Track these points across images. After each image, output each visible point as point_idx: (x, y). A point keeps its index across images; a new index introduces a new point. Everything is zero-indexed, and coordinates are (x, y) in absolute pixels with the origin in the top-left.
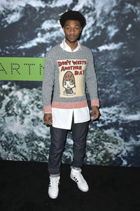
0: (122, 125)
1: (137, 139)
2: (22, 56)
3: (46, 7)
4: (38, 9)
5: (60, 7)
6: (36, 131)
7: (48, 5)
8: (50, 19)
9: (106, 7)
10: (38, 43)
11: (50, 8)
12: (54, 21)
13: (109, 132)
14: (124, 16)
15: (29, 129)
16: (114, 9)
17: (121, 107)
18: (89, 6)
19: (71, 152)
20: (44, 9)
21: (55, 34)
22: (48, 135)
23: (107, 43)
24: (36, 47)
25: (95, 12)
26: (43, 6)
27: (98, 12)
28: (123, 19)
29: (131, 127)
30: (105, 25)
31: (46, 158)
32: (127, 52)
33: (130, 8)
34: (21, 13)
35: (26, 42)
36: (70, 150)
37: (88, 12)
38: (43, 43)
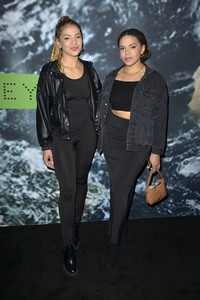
14: (101, 14)
19: (33, 209)
25: (59, 6)
28: (100, 19)
33: (110, 5)
36: (32, 206)
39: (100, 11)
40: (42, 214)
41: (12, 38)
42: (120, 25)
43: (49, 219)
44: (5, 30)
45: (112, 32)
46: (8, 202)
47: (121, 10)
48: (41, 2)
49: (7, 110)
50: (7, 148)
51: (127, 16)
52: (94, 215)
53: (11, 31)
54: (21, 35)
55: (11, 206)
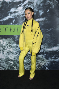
0: (46, 53)
1: (52, 59)
2: (2, 24)
3: (12, 2)
4: (8, 3)
5: (18, 2)
6: (9, 57)
7: (13, 1)
8: (14, 7)
9: (38, 2)
10: (9, 18)
11: (14, 2)
12: (16, 8)
13: (40, 56)
15: (6, 56)
16: (42, 3)
17: (45, 45)
18: (31, 2)
20: (11, 3)
21: (16, 14)
22: (15, 58)
23: (39, 18)
24: (8, 20)
25: (33, 4)
26: (11, 1)
27: (35, 4)
29: (49, 53)
30: (38, 10)
31: (14, 68)
32: (47, 22)
33: (49, 3)
34: (1, 4)
35: (4, 18)
37: (31, 4)
38: (11, 18)
39: (46, 5)
40: (27, 67)
41: (20, 14)
42: (52, 8)
43: (29, 68)
44: (18, 12)
45: (49, 11)
46: (17, 62)
47: (52, 4)
48: (28, 3)
49: (18, 35)
50: (17, 47)
51: (54, 5)
52: (43, 68)
53: (20, 12)
54: (22, 13)
55: (18, 64)
